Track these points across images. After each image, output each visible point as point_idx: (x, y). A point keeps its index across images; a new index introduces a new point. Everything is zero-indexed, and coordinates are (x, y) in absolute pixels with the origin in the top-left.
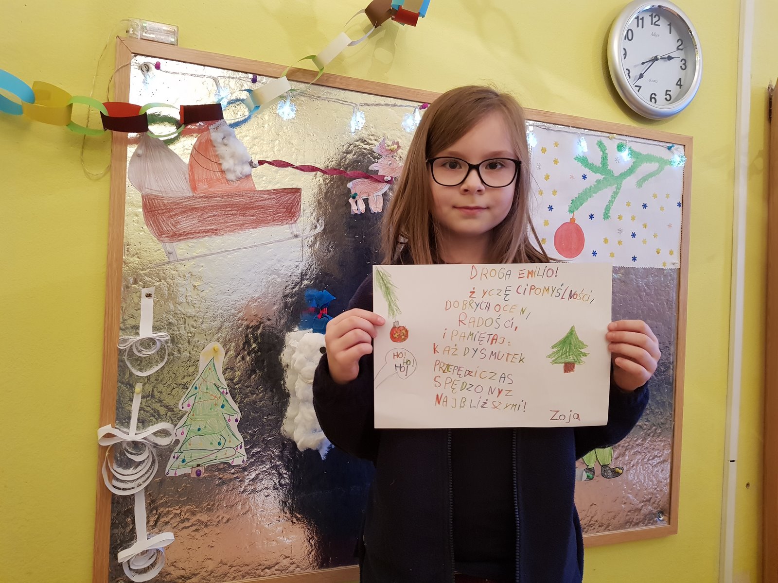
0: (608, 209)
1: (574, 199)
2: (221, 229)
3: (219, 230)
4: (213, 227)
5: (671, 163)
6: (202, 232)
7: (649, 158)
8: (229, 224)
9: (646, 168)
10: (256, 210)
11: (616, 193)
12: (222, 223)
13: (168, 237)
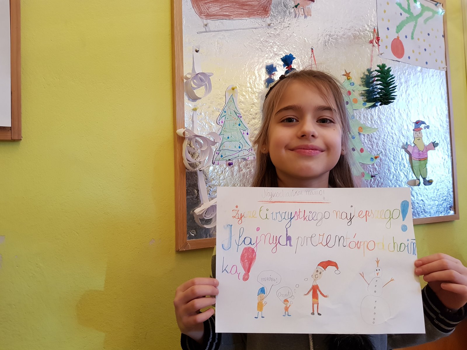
0: (413, 34)
1: (398, 25)
2: (232, 15)
3: (231, 15)
4: (227, 13)
5: (437, 13)
6: (222, 16)
7: (428, 9)
8: (235, 13)
9: (428, 14)
10: (248, 7)
11: (415, 26)
12: (232, 12)
13: (205, 16)
